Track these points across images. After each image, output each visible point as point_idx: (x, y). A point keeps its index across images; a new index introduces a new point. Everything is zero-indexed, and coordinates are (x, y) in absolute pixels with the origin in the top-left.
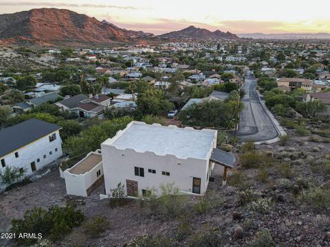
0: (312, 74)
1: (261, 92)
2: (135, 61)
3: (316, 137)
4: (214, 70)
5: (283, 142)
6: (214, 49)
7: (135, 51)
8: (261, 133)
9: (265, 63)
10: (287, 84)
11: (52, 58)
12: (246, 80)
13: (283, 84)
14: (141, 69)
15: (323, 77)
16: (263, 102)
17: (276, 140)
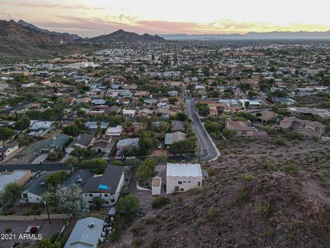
0: (229, 94)
1: (200, 114)
2: (87, 82)
3: (233, 155)
4: (160, 92)
5: (220, 160)
6: (148, 58)
7: (77, 66)
8: (209, 154)
9: (195, 79)
10: (215, 108)
11: (6, 86)
12: (186, 101)
13: (213, 107)
14: (98, 93)
15: (236, 94)
16: (203, 124)
17: (216, 158)
